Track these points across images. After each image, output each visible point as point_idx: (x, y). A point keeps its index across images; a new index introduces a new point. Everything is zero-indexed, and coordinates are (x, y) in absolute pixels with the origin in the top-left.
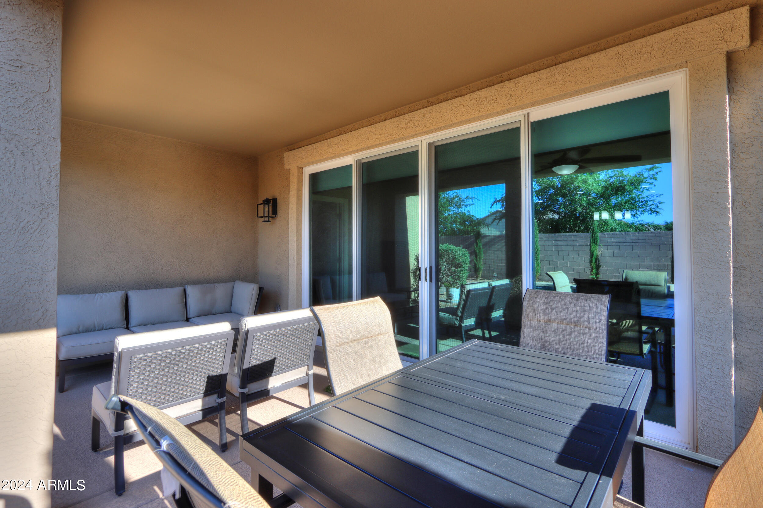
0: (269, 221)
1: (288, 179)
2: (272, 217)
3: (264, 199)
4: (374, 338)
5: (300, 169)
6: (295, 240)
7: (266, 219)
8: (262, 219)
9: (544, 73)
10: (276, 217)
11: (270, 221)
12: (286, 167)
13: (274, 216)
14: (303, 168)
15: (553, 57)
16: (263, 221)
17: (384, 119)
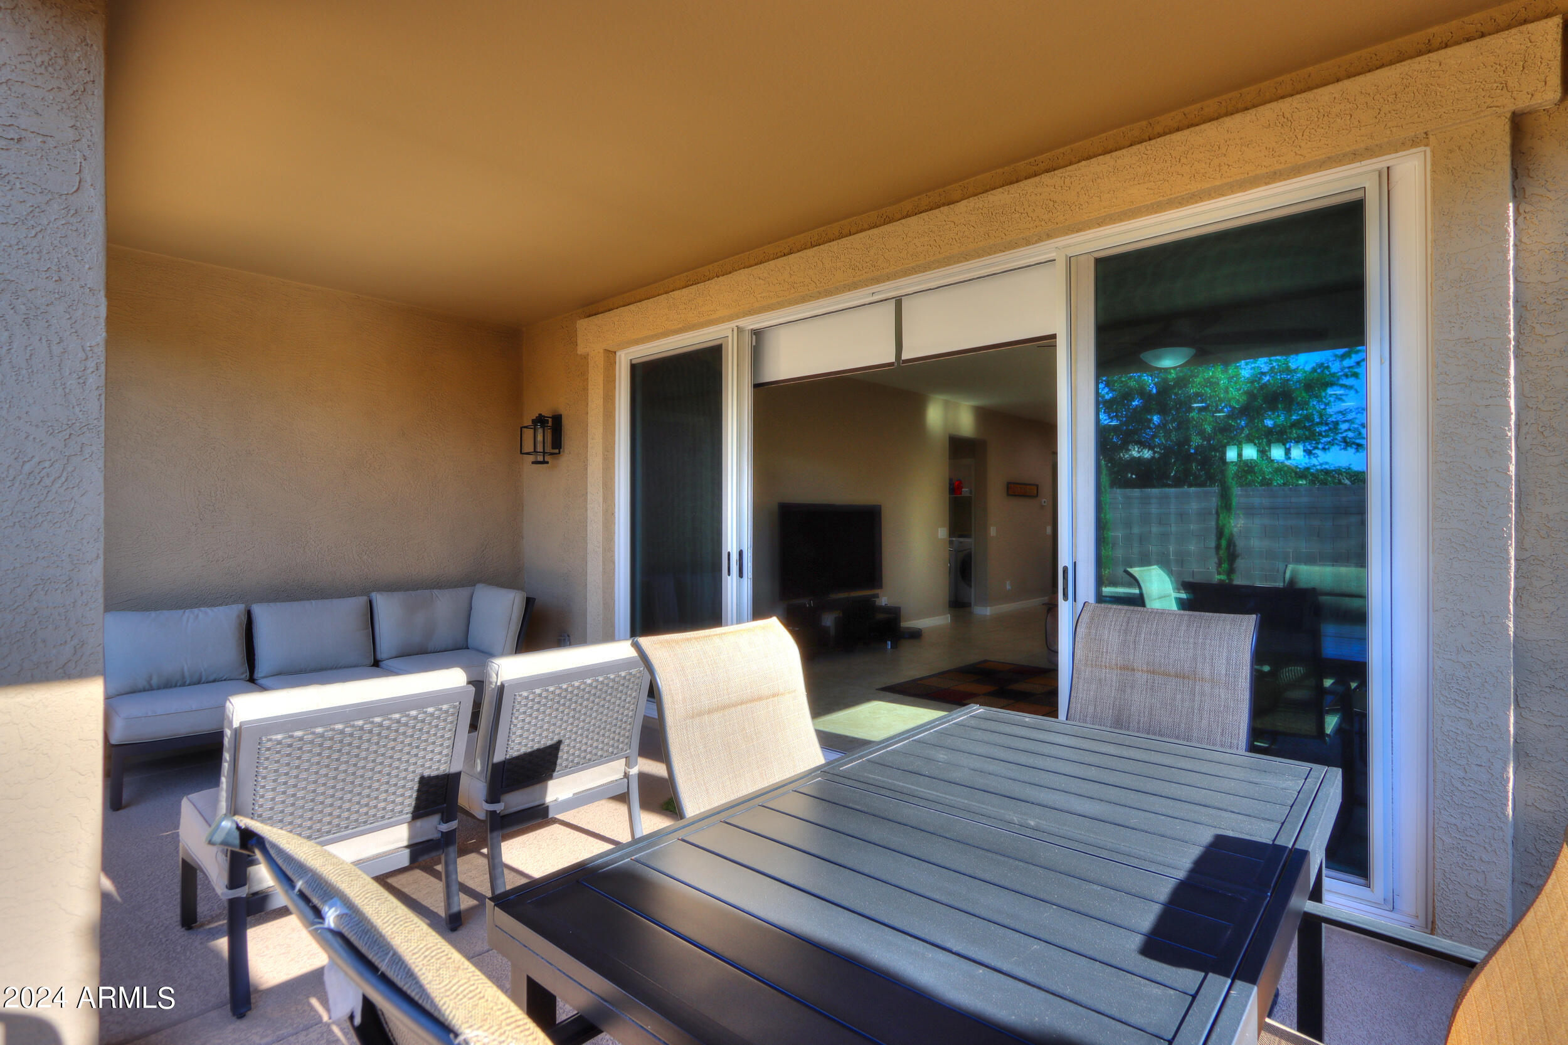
0: (544, 462)
1: (583, 375)
2: (551, 454)
3: (535, 415)
4: (764, 702)
5: (610, 355)
6: (601, 500)
7: (540, 458)
8: (532, 458)
9: (1126, 157)
10: (559, 453)
11: (547, 463)
12: (581, 350)
13: (557, 451)
14: (618, 354)
15: (1144, 123)
16: (533, 463)
17: (786, 251)
